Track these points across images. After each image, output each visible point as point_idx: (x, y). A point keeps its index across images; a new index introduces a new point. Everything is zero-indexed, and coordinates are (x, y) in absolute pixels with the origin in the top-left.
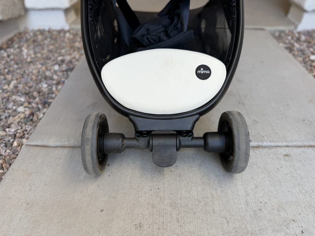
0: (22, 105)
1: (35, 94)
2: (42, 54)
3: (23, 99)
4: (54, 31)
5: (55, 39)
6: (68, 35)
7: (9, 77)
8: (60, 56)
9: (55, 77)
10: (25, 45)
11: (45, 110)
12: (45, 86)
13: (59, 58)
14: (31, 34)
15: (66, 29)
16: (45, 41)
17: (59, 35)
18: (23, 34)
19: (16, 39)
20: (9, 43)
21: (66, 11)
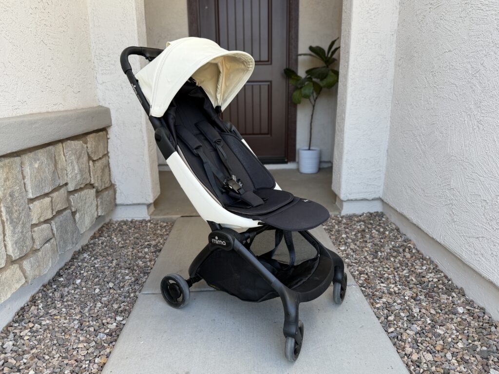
0: (127, 275)
1: (135, 267)
3: (127, 272)
4: (136, 221)
5: (139, 228)
6: (149, 224)
8: (146, 242)
9: (147, 256)
10: (114, 234)
11: (146, 277)
12: (141, 263)
13: (146, 243)
14: (117, 225)
15: (147, 220)
16: (130, 230)
17: (141, 225)
18: (109, 225)
19: (104, 229)
20: (100, 232)
21: (149, 206)
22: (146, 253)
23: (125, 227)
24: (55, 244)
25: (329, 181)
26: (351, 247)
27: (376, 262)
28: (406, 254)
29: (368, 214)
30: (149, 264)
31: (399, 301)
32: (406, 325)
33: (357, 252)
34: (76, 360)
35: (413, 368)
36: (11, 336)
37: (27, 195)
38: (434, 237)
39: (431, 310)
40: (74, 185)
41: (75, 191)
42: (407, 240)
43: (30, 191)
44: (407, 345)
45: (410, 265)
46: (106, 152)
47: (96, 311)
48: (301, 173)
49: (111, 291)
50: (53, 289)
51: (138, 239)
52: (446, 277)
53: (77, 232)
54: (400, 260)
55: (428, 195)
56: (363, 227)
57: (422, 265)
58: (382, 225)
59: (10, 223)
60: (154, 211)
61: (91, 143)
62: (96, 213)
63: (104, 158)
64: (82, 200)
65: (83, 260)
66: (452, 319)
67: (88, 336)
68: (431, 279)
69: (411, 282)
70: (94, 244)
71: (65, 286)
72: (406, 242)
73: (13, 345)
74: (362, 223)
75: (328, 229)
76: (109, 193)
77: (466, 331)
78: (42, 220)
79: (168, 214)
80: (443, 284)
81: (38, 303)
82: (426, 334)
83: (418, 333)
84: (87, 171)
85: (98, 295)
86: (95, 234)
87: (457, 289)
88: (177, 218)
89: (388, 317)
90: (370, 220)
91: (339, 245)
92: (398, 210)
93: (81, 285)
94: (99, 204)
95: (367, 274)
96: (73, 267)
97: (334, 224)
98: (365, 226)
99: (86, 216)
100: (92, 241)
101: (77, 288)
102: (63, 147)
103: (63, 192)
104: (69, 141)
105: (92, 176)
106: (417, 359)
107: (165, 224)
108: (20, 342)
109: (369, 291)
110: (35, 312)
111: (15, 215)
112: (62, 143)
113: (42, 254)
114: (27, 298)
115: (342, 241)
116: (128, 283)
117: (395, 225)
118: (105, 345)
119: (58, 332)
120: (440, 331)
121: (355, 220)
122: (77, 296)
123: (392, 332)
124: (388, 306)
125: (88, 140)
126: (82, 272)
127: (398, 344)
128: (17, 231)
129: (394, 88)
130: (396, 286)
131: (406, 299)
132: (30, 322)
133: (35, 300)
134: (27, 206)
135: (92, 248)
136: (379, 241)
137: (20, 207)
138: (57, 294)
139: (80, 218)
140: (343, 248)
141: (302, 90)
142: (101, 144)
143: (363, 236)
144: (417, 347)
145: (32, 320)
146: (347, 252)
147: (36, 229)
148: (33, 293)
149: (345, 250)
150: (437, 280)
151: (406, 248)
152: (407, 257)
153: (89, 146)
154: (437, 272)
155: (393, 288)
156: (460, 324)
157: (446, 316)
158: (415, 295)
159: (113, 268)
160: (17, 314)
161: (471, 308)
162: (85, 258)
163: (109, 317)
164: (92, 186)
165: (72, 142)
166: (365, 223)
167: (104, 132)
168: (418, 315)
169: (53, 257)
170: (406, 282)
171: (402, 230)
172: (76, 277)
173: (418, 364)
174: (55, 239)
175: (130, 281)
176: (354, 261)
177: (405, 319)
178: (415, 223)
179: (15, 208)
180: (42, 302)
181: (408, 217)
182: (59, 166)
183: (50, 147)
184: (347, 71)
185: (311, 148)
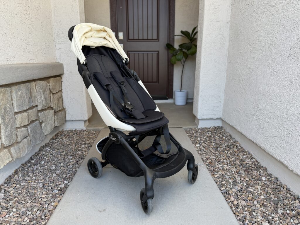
1: (76, 155)
2: (74, 141)
3: (71, 157)
5: (79, 134)
6: (85, 132)
7: (62, 150)
9: (83, 149)
10: (64, 137)
11: (83, 160)
12: (79, 153)
13: (83, 142)
14: (66, 132)
15: (84, 130)
16: (74, 136)
17: (81, 132)
18: (62, 132)
19: (59, 134)
20: (56, 136)
21: (85, 121)
22: (83, 148)
23: (71, 133)
24: (30, 140)
25: (192, 109)
26: (203, 145)
27: (217, 153)
28: (234, 149)
29: (214, 127)
30: (84, 153)
31: (229, 174)
32: (232, 186)
33: (206, 148)
34: (40, 204)
35: (234, 208)
36: (3, 191)
37: (14, 110)
38: (250, 139)
39: (247, 178)
40: (41, 107)
41: (42, 110)
42: (236, 142)
43: (16, 108)
44: (232, 197)
45: (236, 155)
46: (60, 89)
47: (53, 178)
48: (176, 105)
49: (62, 168)
50: (28, 167)
51: (78, 140)
52: (257, 161)
53: (42, 134)
54: (231, 152)
55: (247, 114)
56: (210, 134)
57: (244, 155)
58: (222, 133)
59: (4, 125)
60: (88, 125)
61: (52, 83)
62: (54, 124)
63: (59, 93)
64: (46, 116)
65: (46, 151)
66: (259, 183)
67: (48, 191)
68: (248, 162)
69: (236, 164)
70: (53, 142)
71: (35, 165)
72: (235, 143)
73: (4, 196)
74: (210, 132)
75: (190, 136)
76: (62, 113)
77: (266, 190)
78: (22, 125)
79: (96, 126)
80: (255, 165)
81: (19, 174)
82: (243, 191)
83: (238, 191)
84: (49, 99)
85: (54, 170)
86: (53, 137)
87: (263, 168)
88: (102, 129)
89: (221, 182)
90: (215, 131)
91: (196, 144)
92: (230, 124)
93: (44, 164)
94: (56, 119)
95: (211, 159)
96: (40, 155)
97: (194, 133)
98: (212, 134)
99: (48, 125)
100: (51, 141)
101: (42, 166)
102: (35, 84)
103: (35, 110)
104: (39, 81)
105: (52, 103)
106: (237, 204)
107: (95, 132)
108: (8, 194)
109: (212, 169)
110: (17, 178)
111: (7, 121)
112: (35, 82)
113: (22, 145)
114: (13, 171)
115: (197, 141)
116: (72, 164)
117: (229, 133)
118: (57, 196)
119: (30, 189)
120: (251, 189)
121: (206, 131)
122: (42, 170)
123: (223, 190)
124: (222, 176)
125: (50, 81)
126: (45, 157)
127: (226, 196)
128: (7, 130)
129: (228, 53)
130: (228, 166)
131: (232, 173)
132: (14, 183)
133: (17, 172)
134: (14, 116)
135: (51, 145)
136: (219, 142)
137: (10, 116)
138: (30, 169)
139: (44, 126)
140: (198, 146)
141: (177, 56)
142: (58, 84)
143: (210, 140)
144: (237, 198)
145: (15, 183)
146: (200, 148)
147: (18, 130)
148: (16, 168)
149: (199, 147)
150: (251, 163)
151: (234, 146)
152: (235, 151)
153: (51, 85)
154: (252, 158)
155: (226, 167)
156: (263, 186)
157: (255, 182)
158: (238, 171)
159: (63, 156)
160: (6, 179)
161: (270, 178)
162: (47, 150)
163: (60, 181)
164: (52, 108)
165: (41, 81)
166: (212, 132)
167: (60, 78)
168: (239, 181)
169: (28, 147)
170: (233, 164)
171: (233, 136)
172: (42, 160)
173: (237, 206)
174: (30, 137)
175: (73, 162)
176: (204, 153)
177: (232, 183)
178: (240, 131)
179: (7, 117)
180: (21, 173)
181: (236, 128)
182: (33, 95)
183: (28, 84)
184: (201, 44)
185: (182, 90)
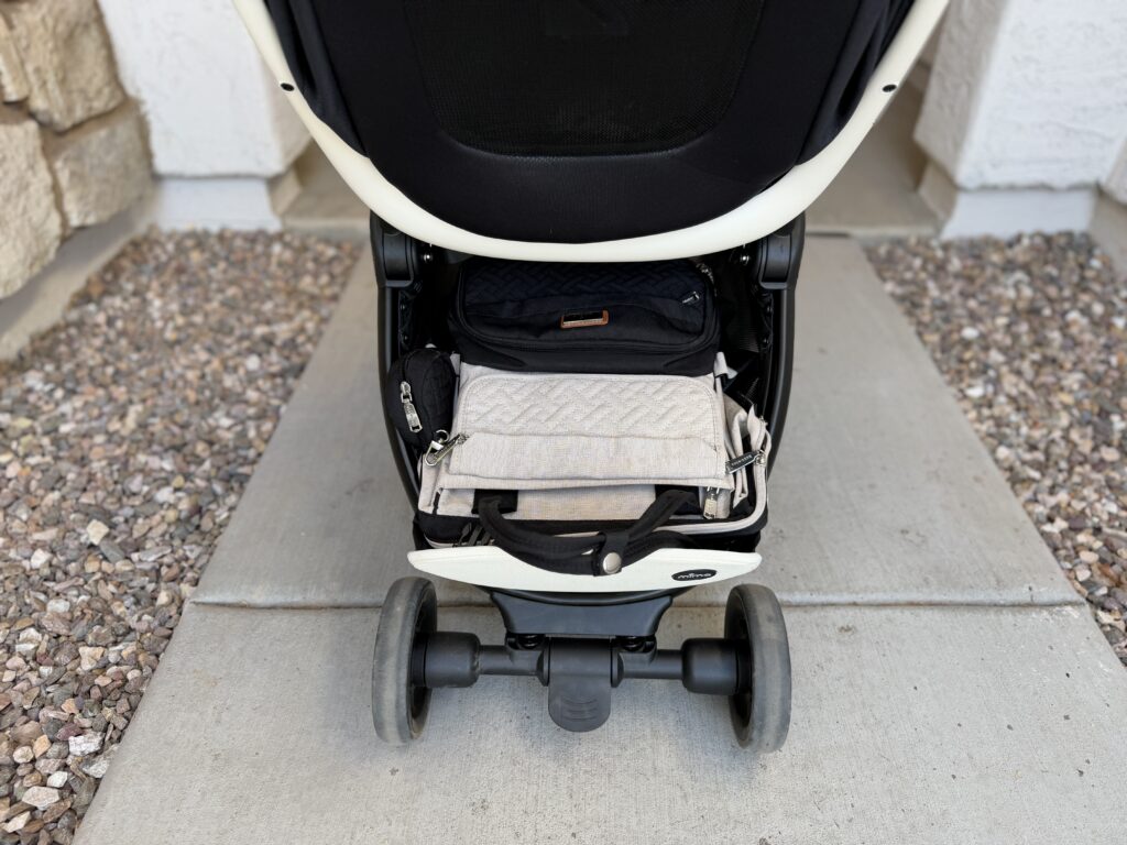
1: (200, 448)
4: (236, 235)
5: (242, 264)
6: (277, 248)
7: (120, 392)
8: (258, 323)
9: (253, 395)
10: (154, 284)
13: (258, 331)
14: (170, 247)
15: (270, 231)
16: (212, 271)
18: (145, 248)
19: (126, 263)
20: (109, 276)
21: (273, 182)
22: (251, 379)
23: (196, 257)
26: (1006, 386)
27: (1113, 465)
29: (1038, 239)
30: (252, 432)
33: (1032, 412)
51: (232, 308)
56: (1027, 292)
58: (1097, 288)
62: (56, 217)
65: (19, 403)
74: (1020, 275)
75: (904, 299)
76: (112, 134)
85: (40, 583)
86: (89, 282)
90: (1046, 263)
91: (961, 375)
94: (64, 183)
97: (923, 276)
107: (331, 252)
115: (968, 355)
116: (164, 526)
121: (993, 264)
135: (69, 342)
140: (976, 392)
143: (1039, 337)
149: (987, 402)
159: (122, 442)
162: (31, 390)
164: (14, 109)
166: (1029, 273)
175: (172, 515)
176: (1029, 458)
